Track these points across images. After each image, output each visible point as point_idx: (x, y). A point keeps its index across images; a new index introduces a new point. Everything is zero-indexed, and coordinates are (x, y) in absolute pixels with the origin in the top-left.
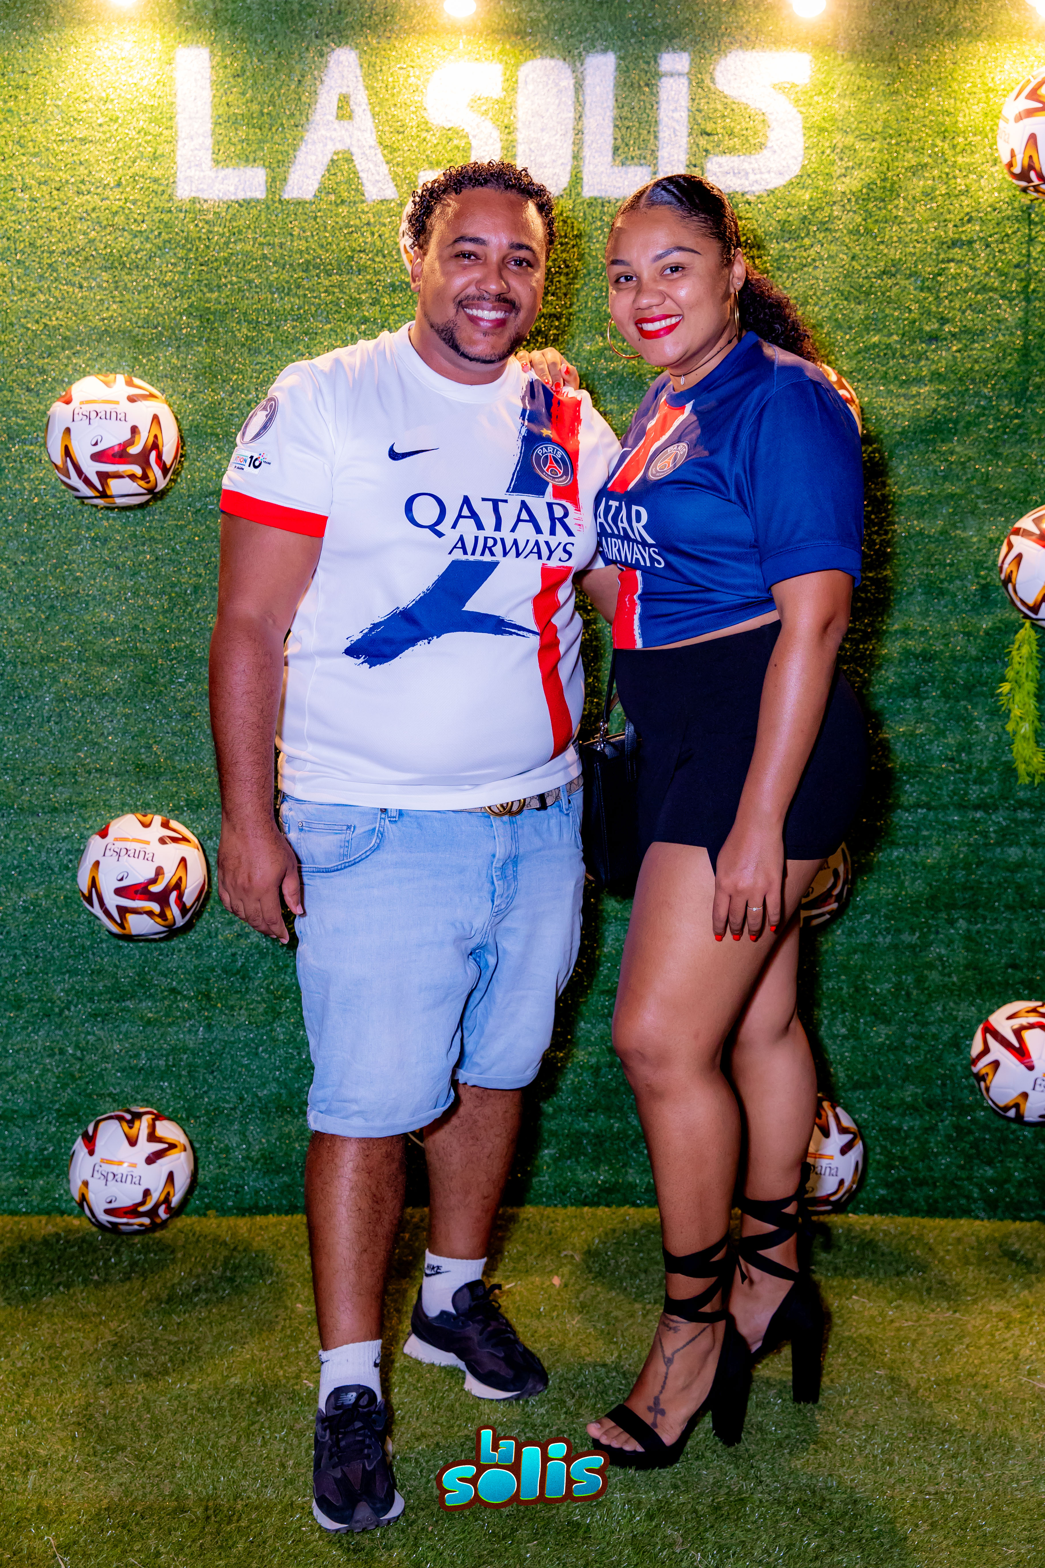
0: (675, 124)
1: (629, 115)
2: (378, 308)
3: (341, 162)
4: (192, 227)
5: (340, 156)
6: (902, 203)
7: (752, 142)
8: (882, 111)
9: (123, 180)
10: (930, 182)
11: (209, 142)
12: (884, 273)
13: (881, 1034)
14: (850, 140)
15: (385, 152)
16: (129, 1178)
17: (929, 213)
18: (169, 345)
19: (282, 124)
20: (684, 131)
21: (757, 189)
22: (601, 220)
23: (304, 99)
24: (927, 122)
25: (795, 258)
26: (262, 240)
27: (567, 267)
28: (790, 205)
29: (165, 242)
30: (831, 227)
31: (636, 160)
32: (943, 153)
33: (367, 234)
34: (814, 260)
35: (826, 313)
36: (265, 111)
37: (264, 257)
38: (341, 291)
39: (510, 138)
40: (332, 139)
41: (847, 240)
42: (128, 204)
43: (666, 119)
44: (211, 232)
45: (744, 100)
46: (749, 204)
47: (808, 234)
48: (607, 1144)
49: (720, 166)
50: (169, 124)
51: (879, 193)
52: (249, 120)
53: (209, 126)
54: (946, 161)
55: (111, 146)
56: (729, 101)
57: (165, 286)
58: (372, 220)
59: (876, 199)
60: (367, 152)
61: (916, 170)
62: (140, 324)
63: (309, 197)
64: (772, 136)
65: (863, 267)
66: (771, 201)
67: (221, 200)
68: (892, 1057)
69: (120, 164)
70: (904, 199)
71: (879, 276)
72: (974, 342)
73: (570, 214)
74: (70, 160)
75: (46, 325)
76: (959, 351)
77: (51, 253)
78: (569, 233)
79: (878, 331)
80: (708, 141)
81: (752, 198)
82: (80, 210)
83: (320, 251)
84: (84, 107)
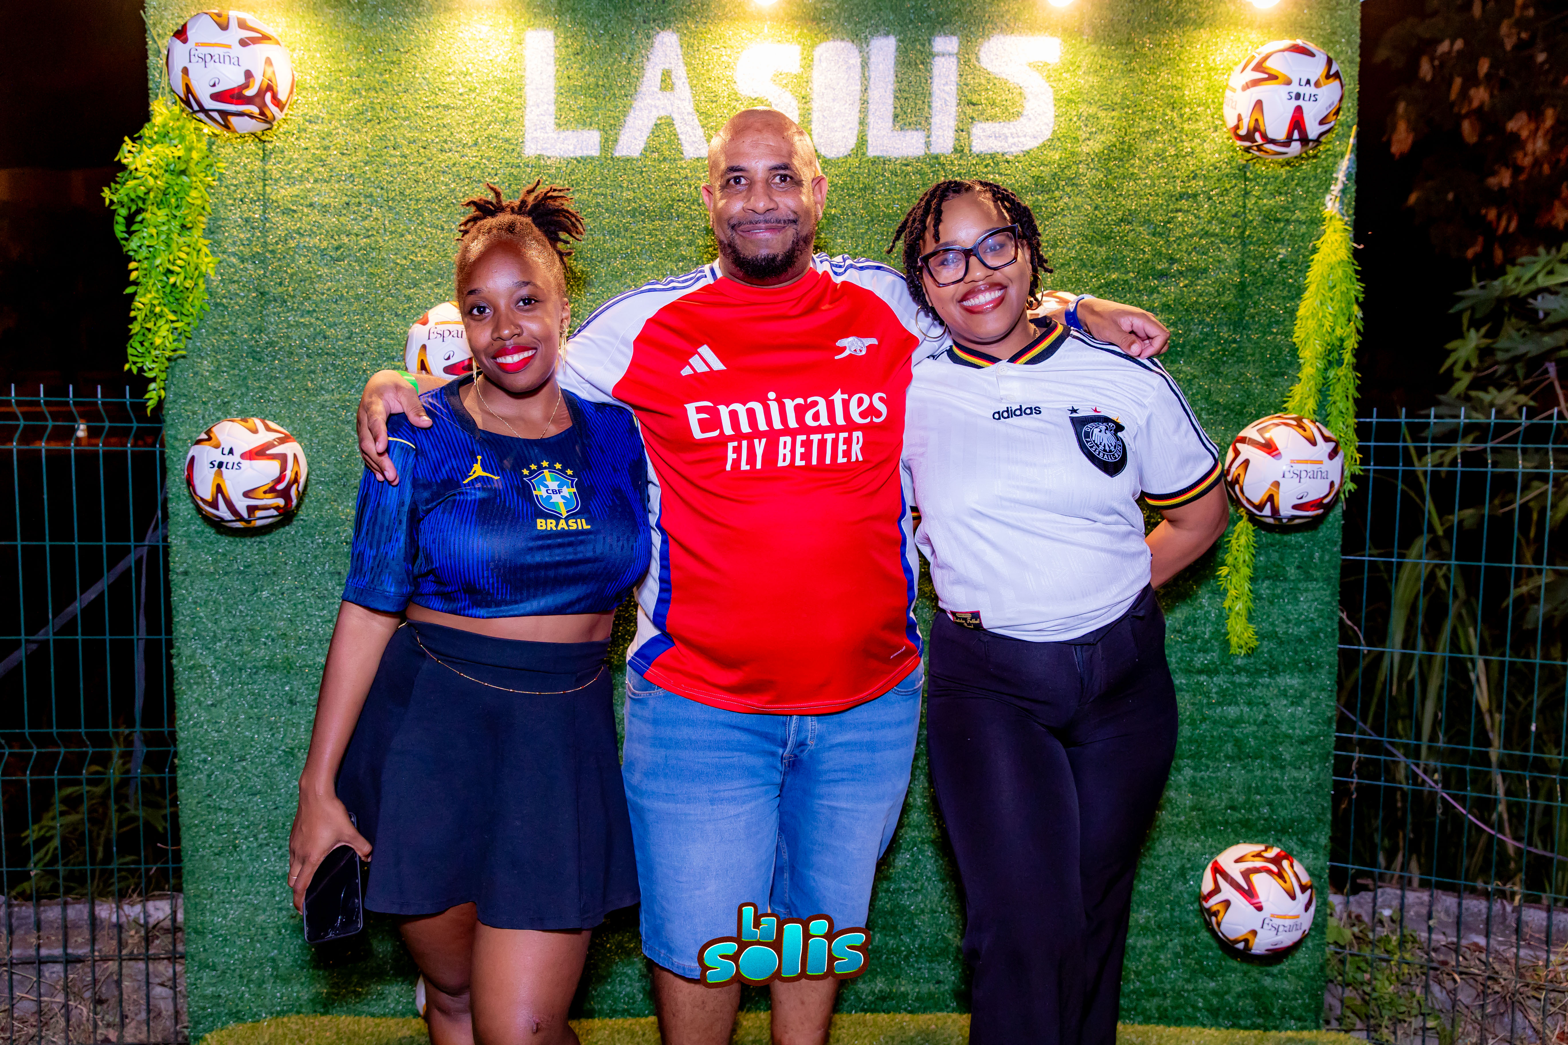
0: (946, 96)
1: (907, 88)
2: (693, 248)
3: (664, 126)
5: (663, 121)
6: (1137, 162)
7: (1011, 111)
8: (1120, 86)
9: (480, 141)
10: (1160, 145)
11: (552, 108)
12: (1122, 220)
14: (1093, 110)
15: (701, 118)
17: (1160, 171)
19: (614, 94)
20: (953, 101)
21: (1015, 150)
22: (883, 175)
23: (633, 73)
24: (1159, 95)
25: (1046, 208)
26: (596, 190)
27: (854, 214)
28: (1042, 164)
30: (1078, 182)
31: (912, 126)
32: (1172, 121)
33: (686, 187)
34: (1062, 210)
35: (1073, 254)
36: (600, 83)
37: (598, 205)
38: (662, 234)
39: (807, 107)
40: (656, 107)
41: (1090, 193)
42: (484, 161)
43: (938, 92)
45: (1004, 76)
46: (1008, 162)
47: (1058, 188)
49: (984, 130)
50: (519, 94)
51: (1117, 154)
52: (586, 90)
53: (552, 96)
54: (1174, 127)
55: (470, 112)
56: (991, 77)
58: (689, 175)
60: (686, 118)
61: (1149, 135)
63: (636, 155)
64: (1028, 106)
65: (1104, 216)
66: (1026, 160)
67: (562, 157)
69: (477, 126)
70: (1140, 159)
72: (1198, 278)
73: (857, 170)
74: (435, 124)
75: (412, 261)
76: (1185, 286)
77: (417, 200)
78: (856, 186)
79: (1117, 269)
80: (974, 111)
81: (1010, 158)
82: (443, 165)
83: (645, 200)
84: (448, 79)
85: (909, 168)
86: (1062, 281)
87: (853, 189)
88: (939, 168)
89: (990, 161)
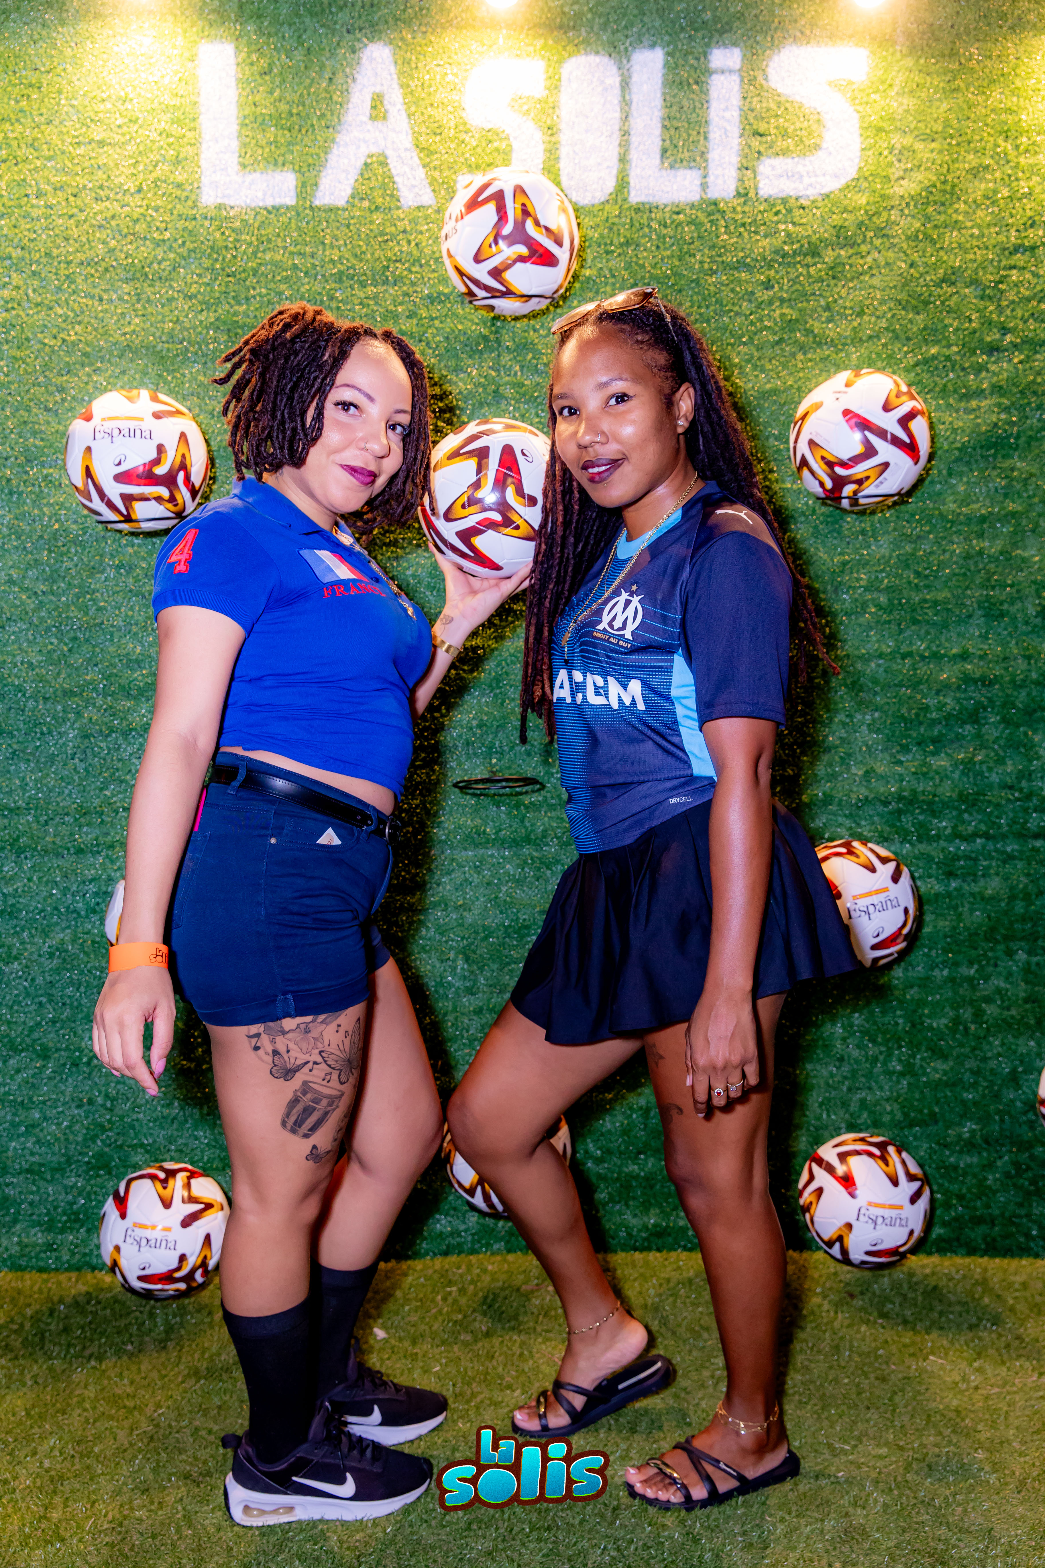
0: (726, 124)
1: (678, 115)
2: (415, 321)
3: (375, 165)
4: (218, 235)
5: (374, 159)
6: (962, 207)
7: (807, 143)
8: (941, 110)
9: (144, 186)
10: (991, 185)
11: (235, 144)
12: (943, 281)
13: (937, 1070)
14: (908, 140)
15: (422, 155)
16: (164, 1243)
17: (990, 217)
18: (195, 362)
19: (312, 125)
20: (735, 131)
21: (812, 193)
22: (649, 226)
23: (335, 98)
24: (989, 121)
25: (851, 266)
26: (292, 249)
27: (614, 276)
28: (845, 210)
29: (190, 251)
30: (890, 232)
31: (685, 163)
32: (1005, 154)
33: (404, 243)
34: (870, 268)
35: (884, 324)
36: (295, 111)
37: (295, 267)
38: (376, 303)
39: (553, 139)
40: (365, 142)
41: (905, 246)
42: (150, 211)
43: (716, 119)
44: (238, 241)
45: (798, 98)
46: (804, 208)
47: (864, 242)
48: (658, 1187)
49: (773, 168)
50: (192, 125)
51: (938, 197)
52: (277, 120)
53: (235, 128)
54: (1009, 162)
55: (131, 148)
56: (782, 99)
57: (190, 298)
58: (408, 228)
59: (935, 203)
60: (403, 155)
61: (977, 172)
62: (164, 339)
63: (341, 203)
64: (827, 136)
65: (922, 275)
66: (826, 206)
67: (248, 207)
68: (949, 1094)
69: (141, 168)
70: (965, 203)
71: (938, 285)
72: (1036, 353)
73: (616, 220)
74: (87, 164)
75: (64, 340)
76: (1021, 362)
77: (68, 263)
78: (615, 241)
79: (937, 342)
80: (761, 143)
81: (805, 203)
82: (99, 217)
83: (353, 261)
84: (101, 107)
85: (682, 217)
86: (870, 358)
87: (611, 244)
88: (717, 216)
89: (781, 207)
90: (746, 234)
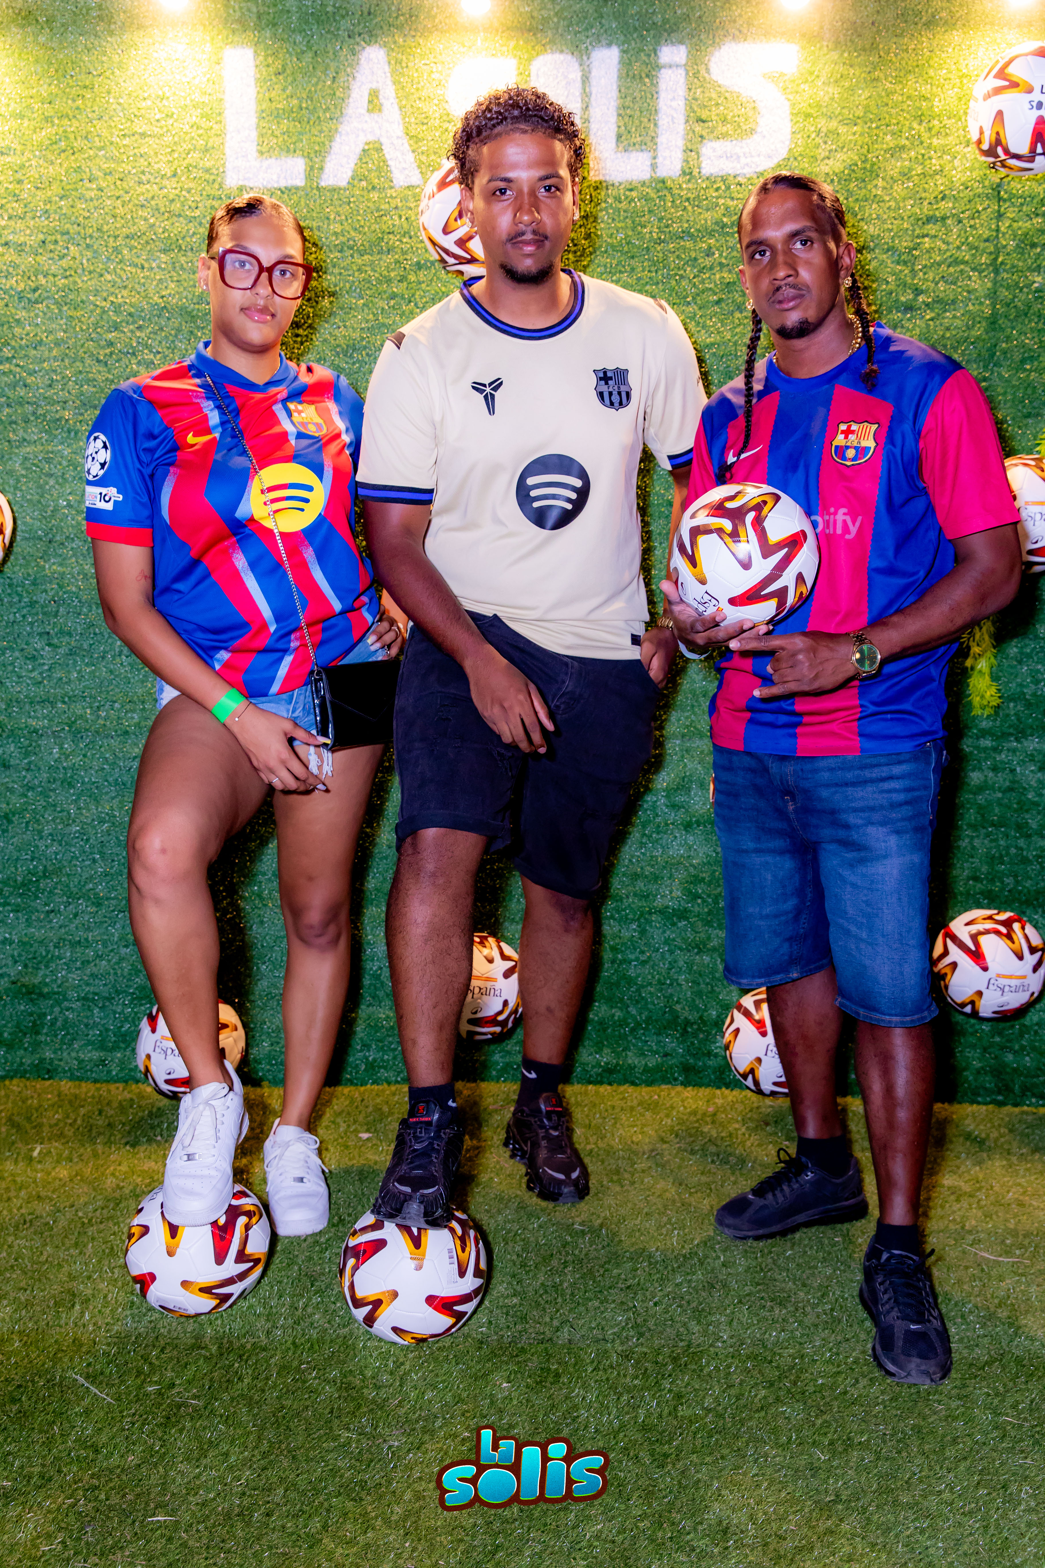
0: (673, 113)
1: (631, 105)
3: (372, 152)
5: (371, 146)
6: (880, 183)
7: (744, 128)
8: (863, 97)
9: (179, 171)
10: (907, 163)
11: (254, 134)
14: (834, 124)
15: (411, 142)
17: (905, 191)
19: (319, 118)
20: (681, 118)
21: (748, 171)
22: (606, 201)
23: (338, 94)
24: (905, 107)
31: (637, 146)
32: (919, 136)
33: (396, 218)
36: (304, 105)
38: (373, 270)
40: (363, 131)
42: (183, 193)
43: (664, 108)
45: (736, 89)
46: (740, 185)
49: (714, 150)
50: (218, 119)
51: (859, 174)
52: (289, 114)
53: (254, 120)
54: (922, 143)
55: (168, 139)
56: (722, 90)
58: (400, 205)
60: (395, 142)
61: (894, 152)
63: (343, 184)
64: (762, 122)
69: (176, 155)
70: (883, 179)
72: (945, 311)
74: (131, 153)
75: (112, 302)
76: (932, 319)
77: (116, 237)
80: (704, 128)
81: (742, 180)
82: (141, 198)
83: (353, 234)
84: (143, 104)
85: (634, 194)
88: (665, 192)
89: (721, 184)
90: (690, 208)
